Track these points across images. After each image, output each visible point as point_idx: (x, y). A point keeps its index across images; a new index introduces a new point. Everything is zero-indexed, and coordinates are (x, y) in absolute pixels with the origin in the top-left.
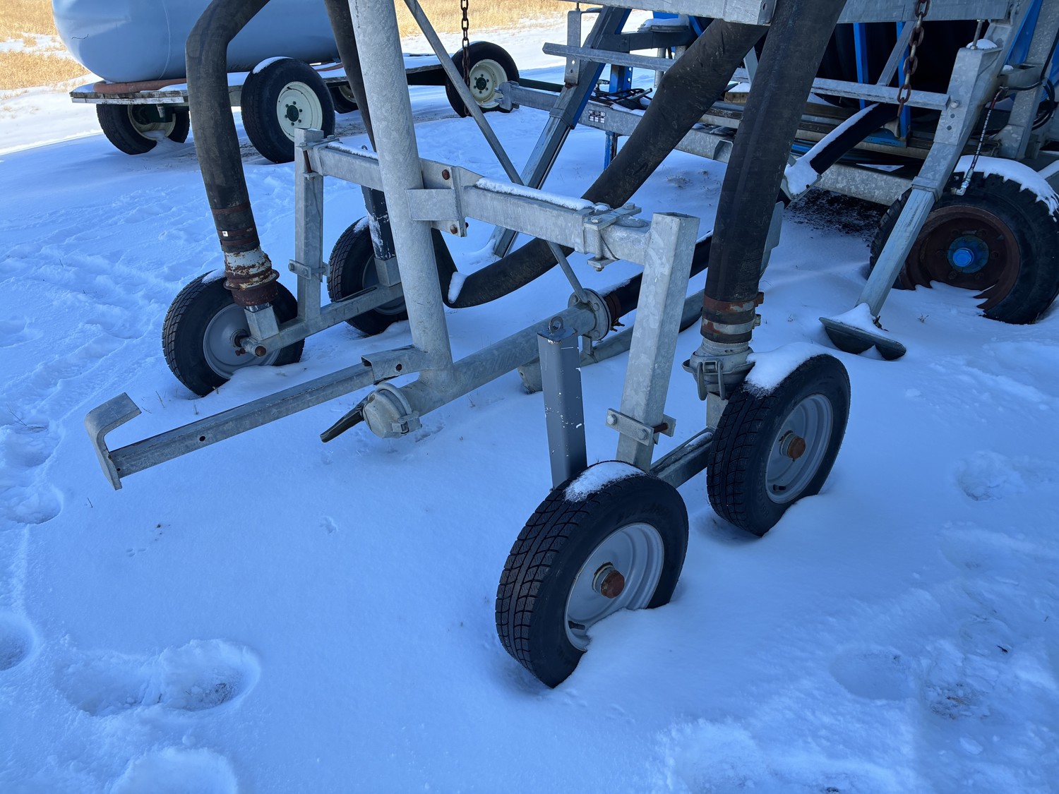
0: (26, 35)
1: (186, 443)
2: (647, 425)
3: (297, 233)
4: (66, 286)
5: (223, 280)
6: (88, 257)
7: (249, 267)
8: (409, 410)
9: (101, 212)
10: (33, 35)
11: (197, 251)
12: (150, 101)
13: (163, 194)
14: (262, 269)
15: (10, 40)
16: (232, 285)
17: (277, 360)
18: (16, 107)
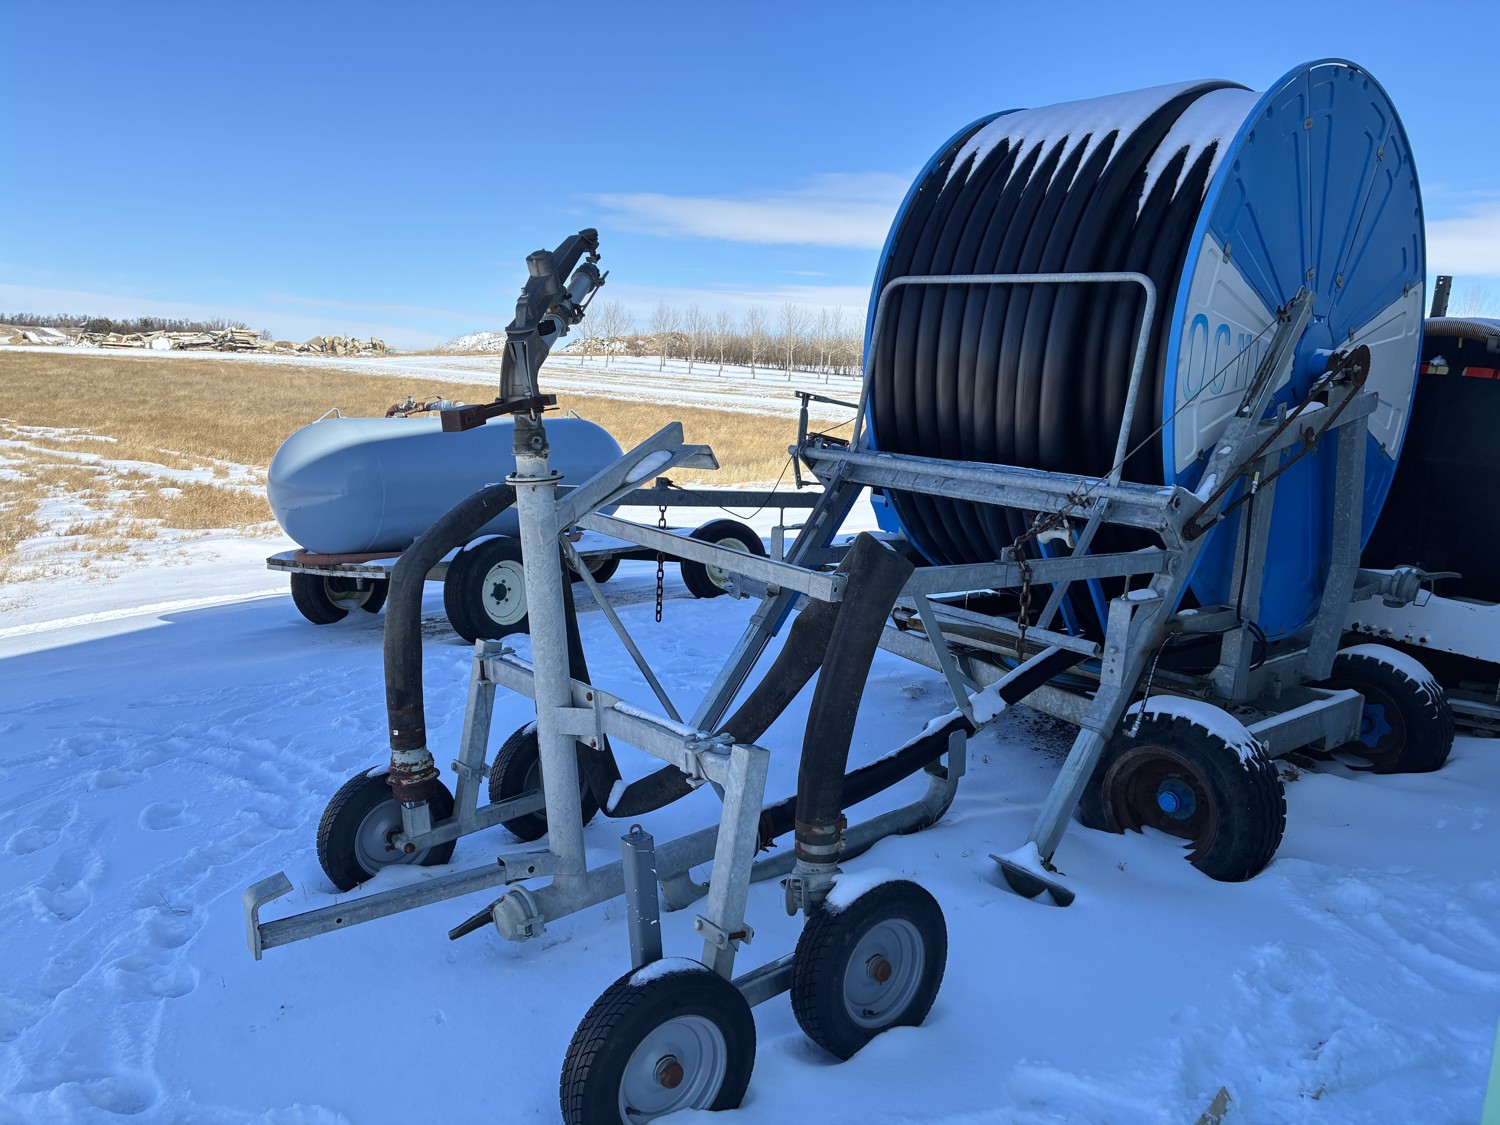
0: (218, 463)
1: (324, 923)
2: (723, 930)
3: (464, 734)
4: (229, 771)
5: (386, 775)
6: (256, 742)
7: (412, 765)
8: (535, 913)
9: (276, 691)
10: (226, 463)
11: (369, 740)
12: (350, 575)
13: (345, 675)
14: (424, 767)
15: (198, 468)
16: (393, 781)
17: (426, 859)
18: (193, 551)
